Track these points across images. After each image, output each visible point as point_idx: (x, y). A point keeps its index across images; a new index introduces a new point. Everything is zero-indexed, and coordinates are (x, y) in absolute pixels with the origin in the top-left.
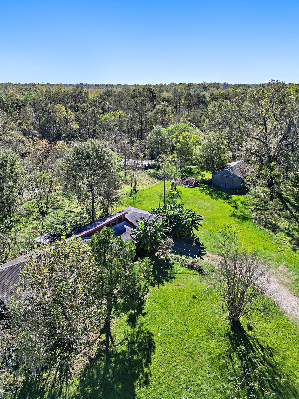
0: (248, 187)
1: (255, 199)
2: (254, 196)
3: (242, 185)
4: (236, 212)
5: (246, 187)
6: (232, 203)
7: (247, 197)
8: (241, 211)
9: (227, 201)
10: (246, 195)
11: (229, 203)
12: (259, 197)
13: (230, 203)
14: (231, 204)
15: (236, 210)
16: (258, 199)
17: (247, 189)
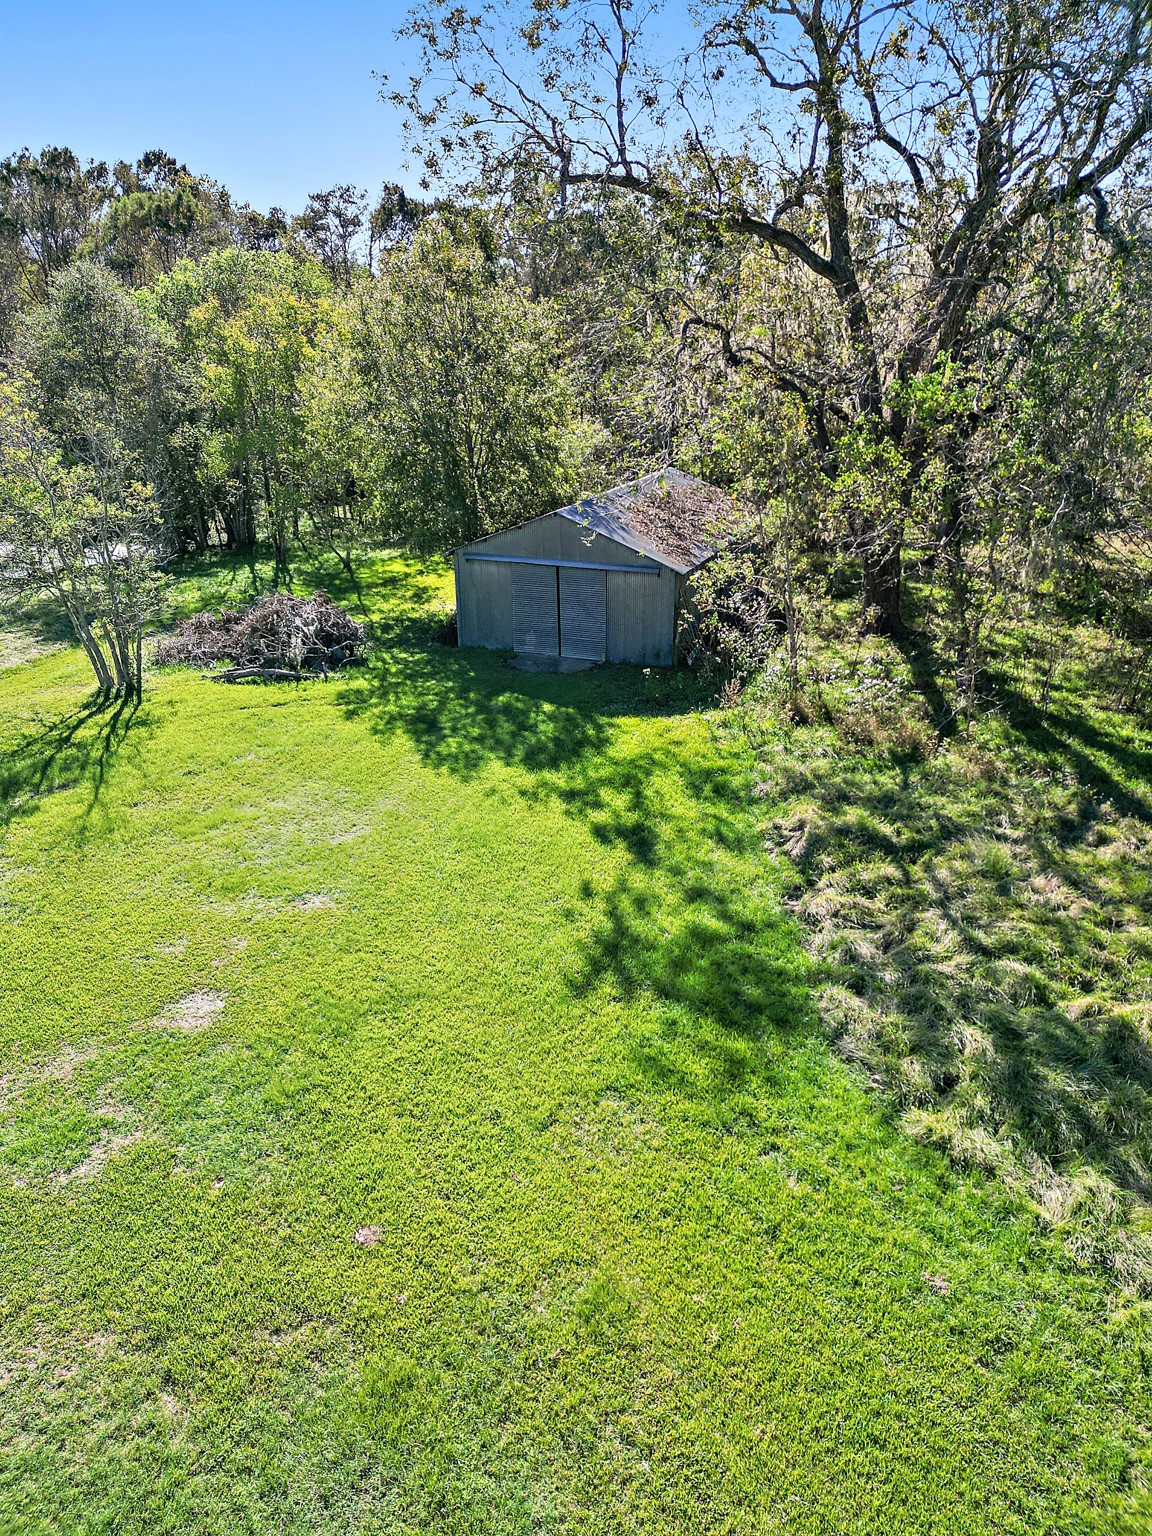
0: (730, 637)
1: (801, 733)
2: (786, 714)
3: (682, 626)
4: (641, 903)
5: (712, 641)
6: (605, 794)
7: (725, 725)
8: (692, 875)
9: (558, 778)
10: (716, 706)
11: (570, 795)
12: (828, 717)
13: (579, 799)
14: (598, 805)
15: (639, 880)
16: (826, 735)
17: (727, 655)
